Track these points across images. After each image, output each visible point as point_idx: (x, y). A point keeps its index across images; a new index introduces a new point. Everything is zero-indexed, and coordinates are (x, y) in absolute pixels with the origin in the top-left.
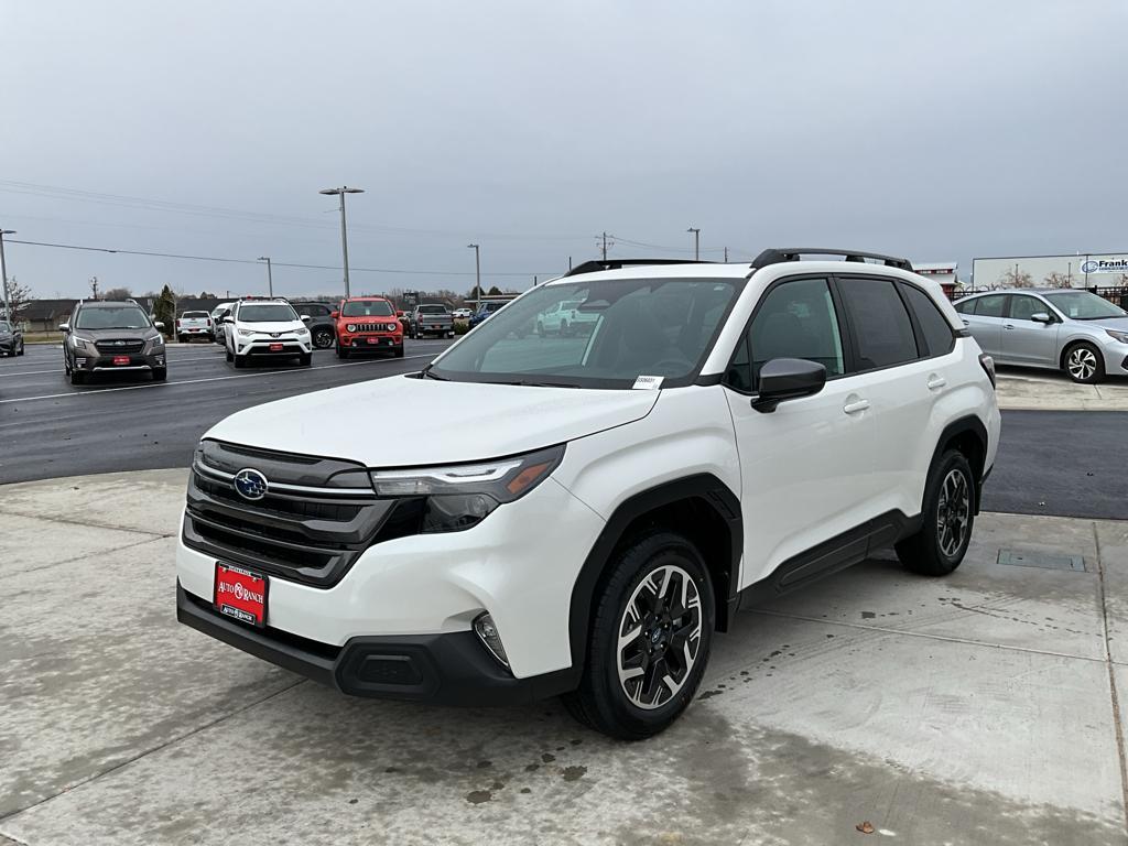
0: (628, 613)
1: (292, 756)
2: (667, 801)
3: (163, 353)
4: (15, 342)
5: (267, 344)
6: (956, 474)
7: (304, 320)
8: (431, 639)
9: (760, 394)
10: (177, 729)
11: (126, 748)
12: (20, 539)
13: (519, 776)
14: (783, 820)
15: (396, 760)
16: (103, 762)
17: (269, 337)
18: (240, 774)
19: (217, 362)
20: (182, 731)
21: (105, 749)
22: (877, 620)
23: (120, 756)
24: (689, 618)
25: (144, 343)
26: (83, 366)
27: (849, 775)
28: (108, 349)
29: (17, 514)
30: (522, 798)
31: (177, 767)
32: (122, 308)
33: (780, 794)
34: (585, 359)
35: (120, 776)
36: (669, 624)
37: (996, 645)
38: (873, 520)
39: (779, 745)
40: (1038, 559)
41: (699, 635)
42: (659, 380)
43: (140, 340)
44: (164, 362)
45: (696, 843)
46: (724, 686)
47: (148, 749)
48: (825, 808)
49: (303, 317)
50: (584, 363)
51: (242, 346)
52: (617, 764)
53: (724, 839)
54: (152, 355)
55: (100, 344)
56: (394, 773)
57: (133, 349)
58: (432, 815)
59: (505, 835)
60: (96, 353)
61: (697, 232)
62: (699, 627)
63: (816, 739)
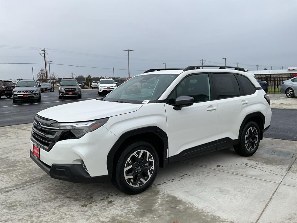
0: (128, 162)
1: (48, 192)
2: (129, 211)
3: (81, 92)
4: (51, 88)
5: (107, 90)
6: (253, 128)
7: (116, 84)
8: (70, 165)
9: (177, 105)
10: (27, 183)
11: (13, 187)
12: (26, 136)
13: (97, 201)
14: (155, 218)
15: (71, 195)
16: (6, 190)
17: (107, 88)
18: (34, 195)
19: (96, 94)
20: (28, 184)
21: (9, 187)
22: (221, 167)
23: (11, 189)
24: (150, 164)
25: (76, 89)
26: (61, 95)
27: (182, 208)
28: (67, 91)
29: (29, 130)
30: (94, 207)
31: (21, 192)
32: (72, 81)
33: (160, 211)
34: (152, 95)
35: (8, 193)
36: (143, 165)
37: (249, 177)
38: (218, 140)
39: (168, 199)
40: (280, 153)
41: (153, 168)
42: (148, 101)
43: (75, 88)
44: (81, 94)
45: (129, 222)
46: (165, 182)
47: (18, 187)
48: (169, 216)
49: (116, 83)
50: (152, 96)
51: (101, 90)
52: (123, 200)
53: (137, 222)
54: (78, 92)
55: (65, 89)
56: (69, 198)
57: (73, 91)
58: (71, 209)
59: (84, 215)
60: (64, 91)
61: (225, 59)
62: (153, 166)
63: (180, 198)
